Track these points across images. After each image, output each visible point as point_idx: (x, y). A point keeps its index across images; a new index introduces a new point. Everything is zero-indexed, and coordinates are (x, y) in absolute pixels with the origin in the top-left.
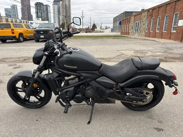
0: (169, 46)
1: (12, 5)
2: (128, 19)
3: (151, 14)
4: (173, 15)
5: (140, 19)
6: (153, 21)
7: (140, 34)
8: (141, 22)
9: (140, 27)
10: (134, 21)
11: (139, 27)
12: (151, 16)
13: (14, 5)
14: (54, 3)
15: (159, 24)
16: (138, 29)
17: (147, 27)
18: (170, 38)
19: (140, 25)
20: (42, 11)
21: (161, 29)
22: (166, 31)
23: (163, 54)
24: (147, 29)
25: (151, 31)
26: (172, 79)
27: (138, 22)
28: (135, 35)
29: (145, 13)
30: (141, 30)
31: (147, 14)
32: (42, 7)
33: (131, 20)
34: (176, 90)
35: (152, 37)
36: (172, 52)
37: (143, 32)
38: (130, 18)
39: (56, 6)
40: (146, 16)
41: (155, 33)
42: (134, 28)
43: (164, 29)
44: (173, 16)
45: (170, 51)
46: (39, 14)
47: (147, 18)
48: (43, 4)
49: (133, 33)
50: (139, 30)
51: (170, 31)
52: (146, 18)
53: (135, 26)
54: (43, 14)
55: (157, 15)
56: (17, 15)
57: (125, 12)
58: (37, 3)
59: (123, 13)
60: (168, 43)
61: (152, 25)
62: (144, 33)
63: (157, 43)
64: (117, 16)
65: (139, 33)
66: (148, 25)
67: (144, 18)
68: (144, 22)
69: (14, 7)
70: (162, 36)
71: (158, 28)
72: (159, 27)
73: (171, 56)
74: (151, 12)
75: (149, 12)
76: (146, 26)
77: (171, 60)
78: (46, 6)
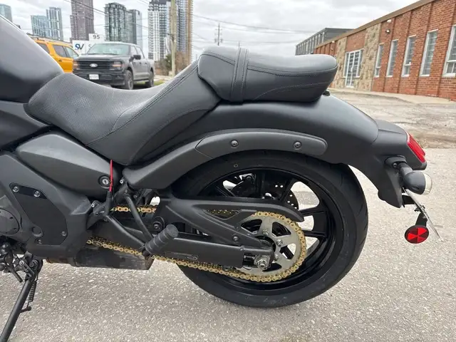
0: (435, 111)
1: (50, 8)
2: (332, 45)
3: (392, 28)
4: (448, 29)
5: (362, 45)
6: (394, 49)
7: (360, 84)
8: (362, 51)
9: (360, 67)
10: (347, 49)
11: (358, 65)
12: (390, 35)
13: (55, 9)
14: (151, 5)
15: (410, 56)
16: (354, 71)
17: (379, 65)
18: (438, 94)
19: (361, 60)
20: (122, 26)
21: (415, 68)
22: (428, 75)
23: (413, 128)
24: (378, 69)
25: (388, 76)
26: (398, 159)
27: (354, 52)
28: (347, 87)
29: (376, 27)
30: (361, 72)
31: (381, 30)
32: (122, 15)
33: (339, 48)
34: (422, 220)
35: (391, 91)
36: (442, 123)
37: (367, 78)
38: (336, 41)
39: (156, 13)
40: (377, 36)
41: (398, 79)
42: (346, 68)
43: (422, 69)
44: (450, 33)
45: (434, 123)
46: (115, 32)
47: (379, 42)
48: (123, 8)
49: (341, 82)
50: (357, 73)
51: (439, 74)
52: (376, 39)
53: (347, 64)
54: (124, 33)
55: (406, 31)
56: (61, 33)
57: (326, 29)
58: (110, 4)
59: (320, 33)
60: (432, 105)
61: (393, 58)
62: (370, 81)
63: (402, 103)
64: (306, 41)
65: (356, 81)
66: (380, 60)
67: (371, 41)
68: (372, 51)
69: (54, 13)
70: (416, 88)
71: (407, 67)
72: (410, 64)
73: (435, 133)
74: (390, 24)
75: (384, 25)
76: (377, 62)
77: (436, 143)
78: (133, 12)
